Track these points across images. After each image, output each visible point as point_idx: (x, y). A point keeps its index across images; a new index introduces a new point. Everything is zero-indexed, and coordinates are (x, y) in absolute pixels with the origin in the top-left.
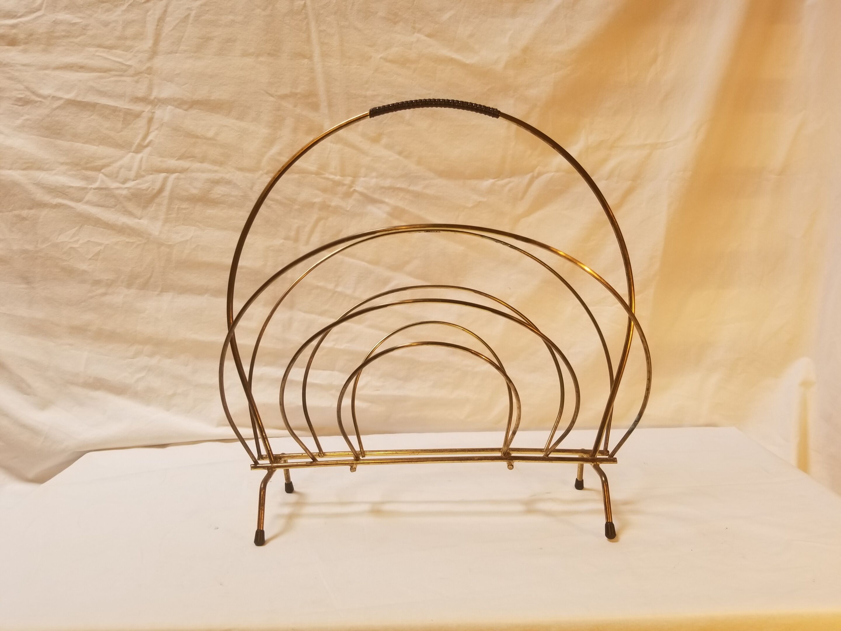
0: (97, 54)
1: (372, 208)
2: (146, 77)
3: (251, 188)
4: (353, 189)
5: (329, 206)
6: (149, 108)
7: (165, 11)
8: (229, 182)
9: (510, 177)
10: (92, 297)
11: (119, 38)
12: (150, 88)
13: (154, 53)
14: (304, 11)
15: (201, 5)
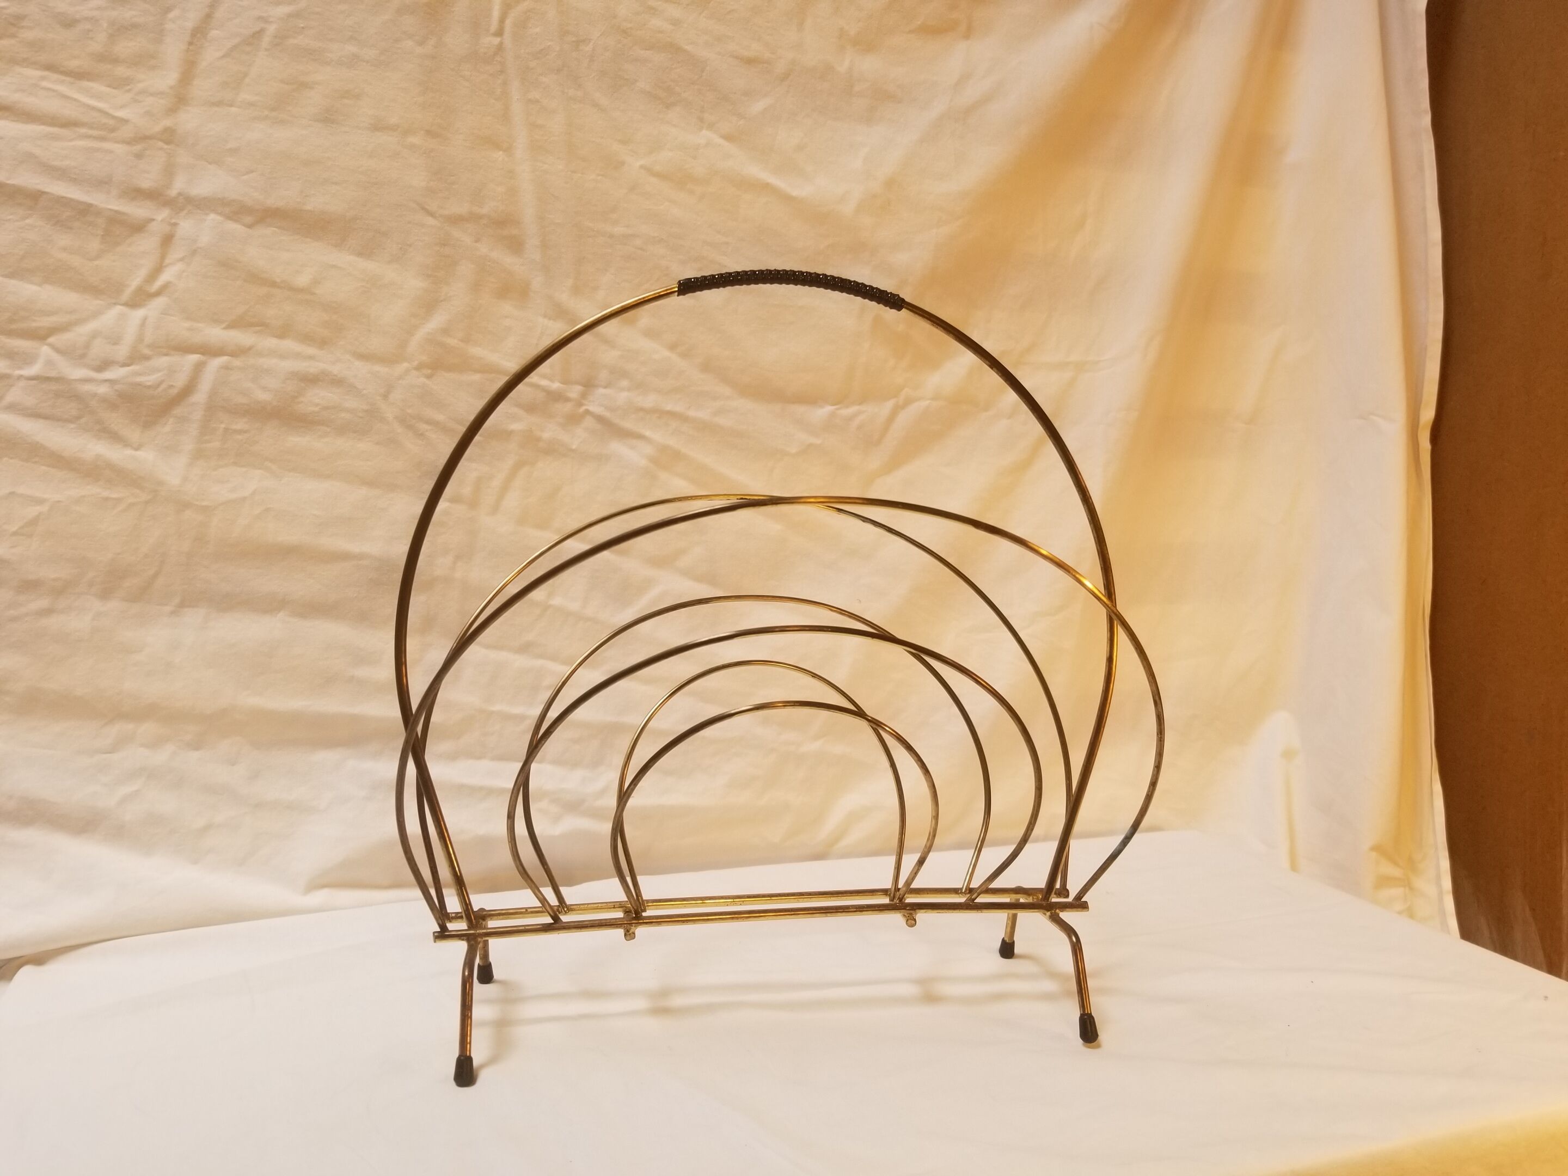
0: (45, 84)
1: (617, 447)
2: (161, 149)
3: (385, 396)
4: (583, 408)
5: (539, 439)
6: (163, 214)
7: (209, 16)
8: (337, 382)
9: (860, 404)
10: (14, 619)
11: (102, 58)
12: (169, 171)
13: (180, 99)
14: (498, 58)
15: (290, 16)
